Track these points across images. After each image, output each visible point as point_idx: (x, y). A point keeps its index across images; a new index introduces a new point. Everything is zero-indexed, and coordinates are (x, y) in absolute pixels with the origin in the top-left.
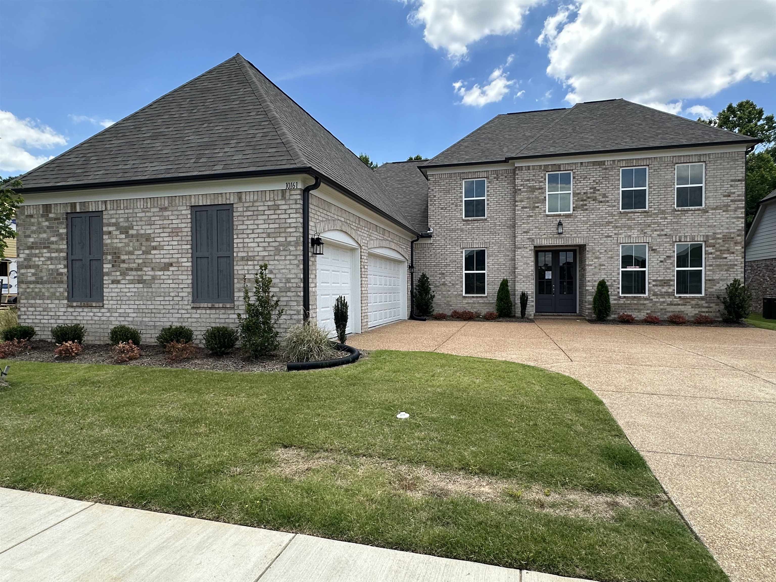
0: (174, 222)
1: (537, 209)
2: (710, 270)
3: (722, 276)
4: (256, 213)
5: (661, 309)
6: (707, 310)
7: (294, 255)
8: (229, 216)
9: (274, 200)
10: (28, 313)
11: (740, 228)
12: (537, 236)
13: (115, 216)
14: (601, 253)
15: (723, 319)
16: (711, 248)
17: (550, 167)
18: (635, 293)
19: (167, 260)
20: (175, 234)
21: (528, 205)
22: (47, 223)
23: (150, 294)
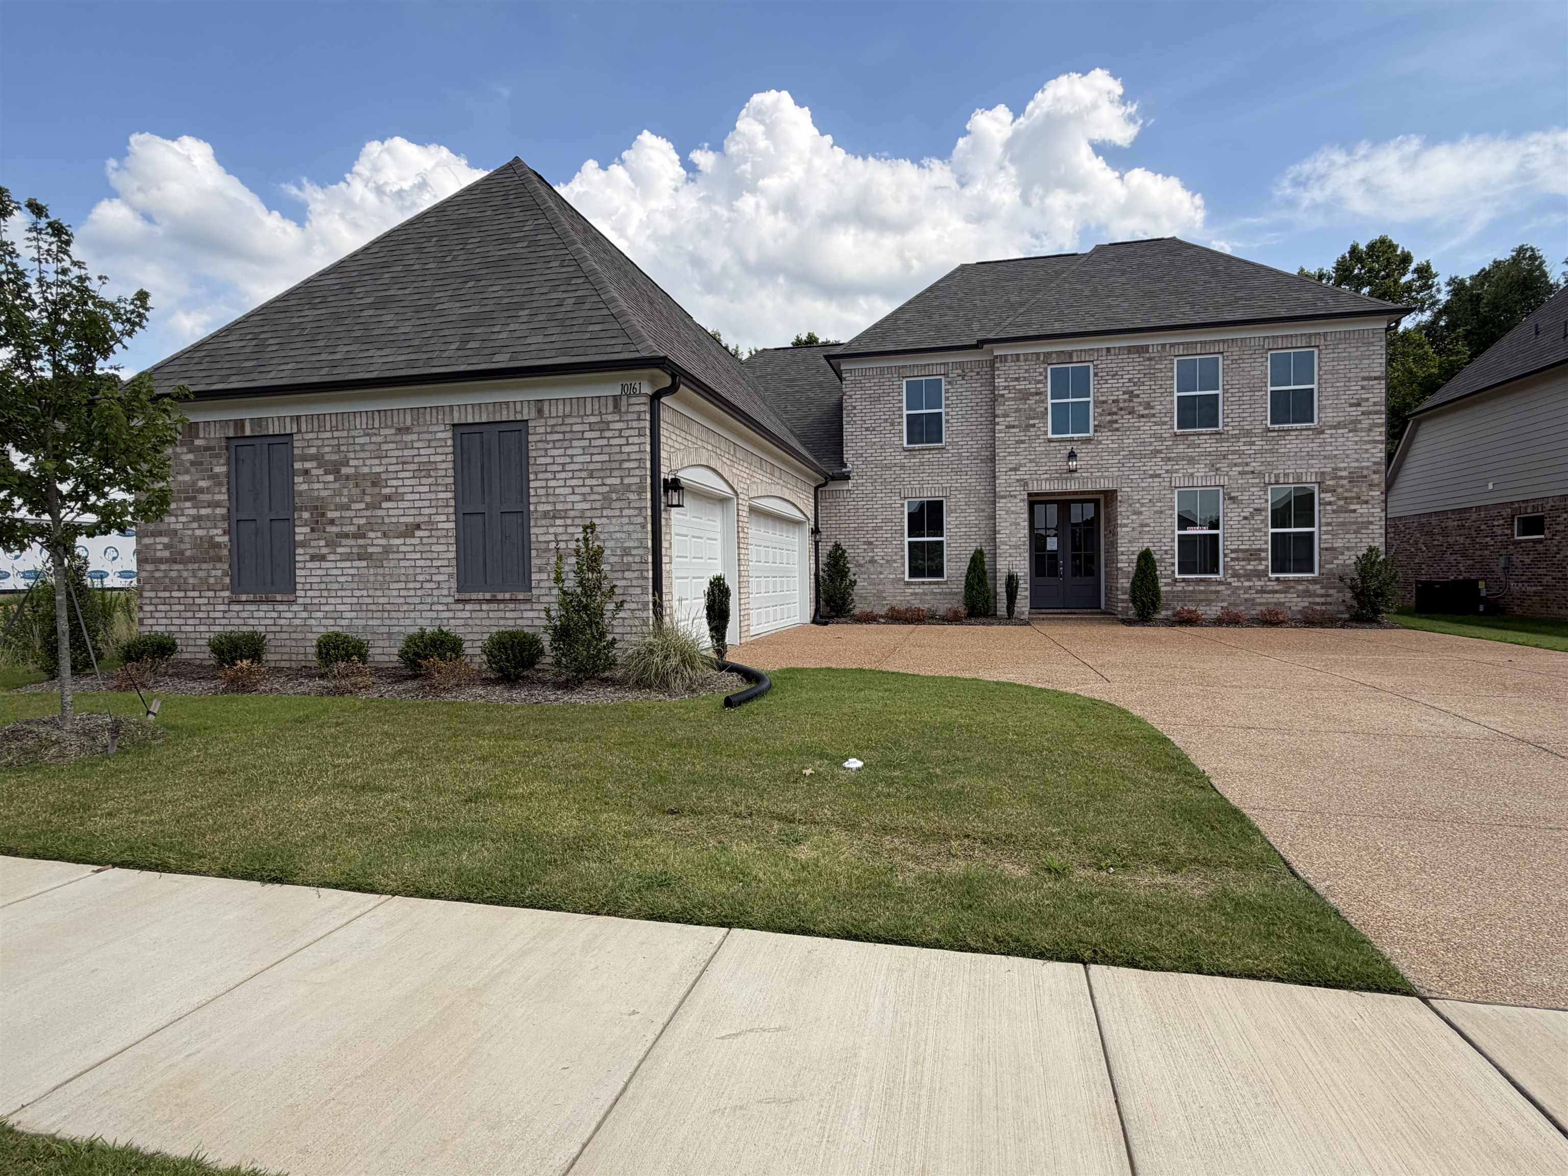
0: (422, 452)
1: (1032, 429)
2: (1327, 533)
3: (1349, 542)
4: (568, 436)
5: (1246, 600)
6: (1322, 600)
7: (637, 508)
8: (520, 442)
9: (600, 414)
10: (157, 615)
11: (1378, 460)
12: (1033, 476)
13: (316, 443)
14: (1142, 505)
15: (1351, 615)
16: (1329, 495)
17: (1054, 356)
18: (1201, 573)
19: (410, 519)
20: (423, 473)
21: (1017, 423)
22: (191, 457)
23: (380, 578)
